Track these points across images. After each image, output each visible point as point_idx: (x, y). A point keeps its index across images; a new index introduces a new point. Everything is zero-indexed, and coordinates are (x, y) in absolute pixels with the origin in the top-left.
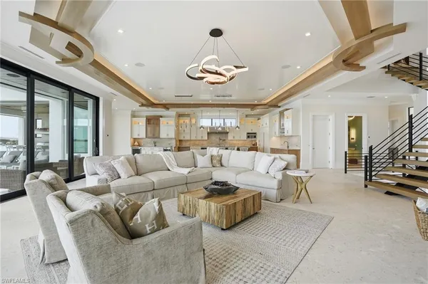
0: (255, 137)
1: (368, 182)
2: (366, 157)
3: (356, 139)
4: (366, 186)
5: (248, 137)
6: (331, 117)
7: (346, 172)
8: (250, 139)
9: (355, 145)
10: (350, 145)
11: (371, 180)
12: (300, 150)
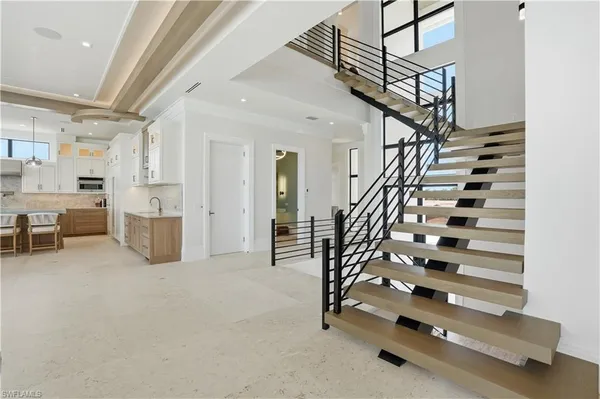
0: (100, 187)
1: (330, 318)
2: (326, 242)
3: (288, 192)
4: (326, 327)
5: (82, 187)
6: (247, 149)
7: (273, 264)
8: (87, 192)
9: (287, 203)
10: (280, 204)
11: (338, 310)
12: (181, 218)
